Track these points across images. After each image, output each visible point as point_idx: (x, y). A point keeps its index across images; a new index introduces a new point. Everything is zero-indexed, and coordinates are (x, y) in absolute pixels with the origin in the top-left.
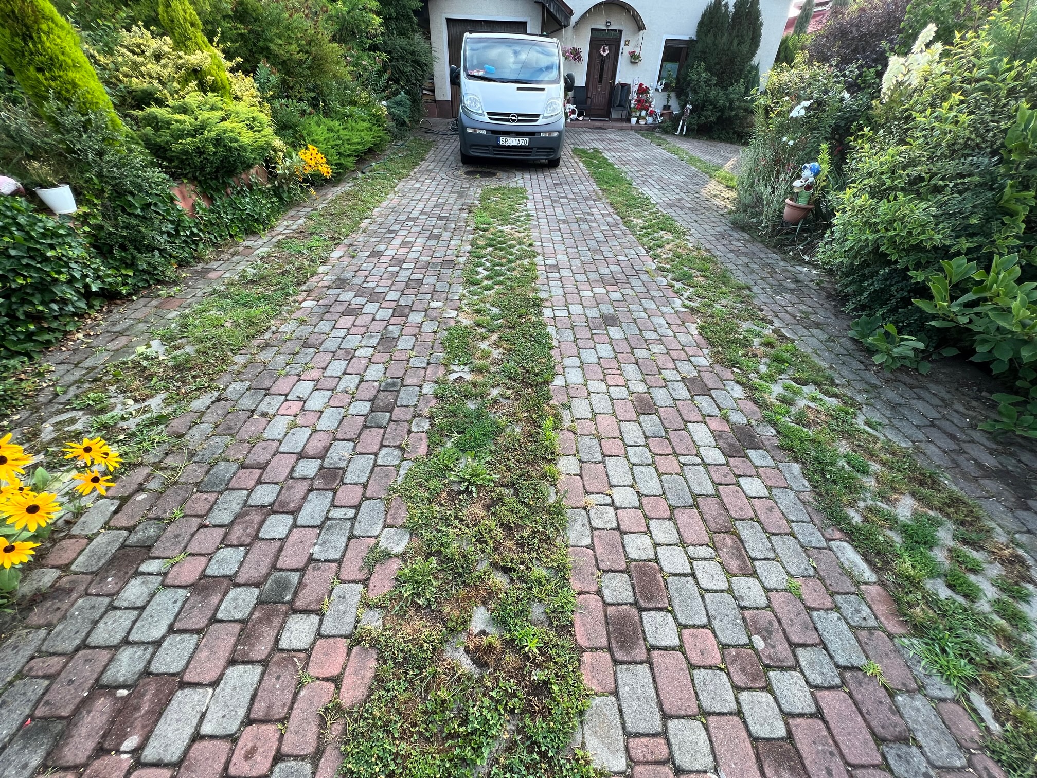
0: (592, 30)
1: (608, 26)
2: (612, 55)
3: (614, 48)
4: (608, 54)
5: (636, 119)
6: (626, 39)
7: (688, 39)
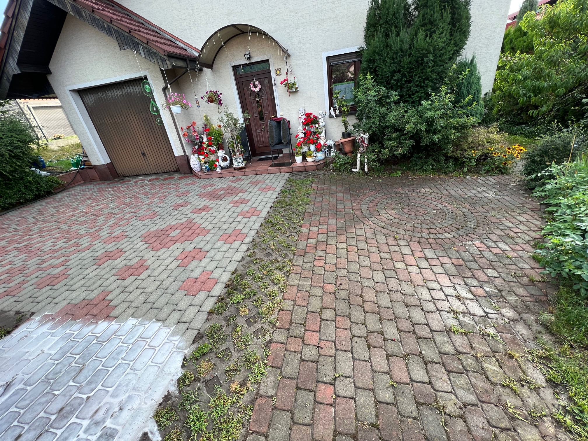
0: (234, 67)
1: (249, 59)
2: (266, 88)
3: (265, 81)
4: (260, 89)
5: (301, 157)
6: (276, 68)
7: (357, 50)
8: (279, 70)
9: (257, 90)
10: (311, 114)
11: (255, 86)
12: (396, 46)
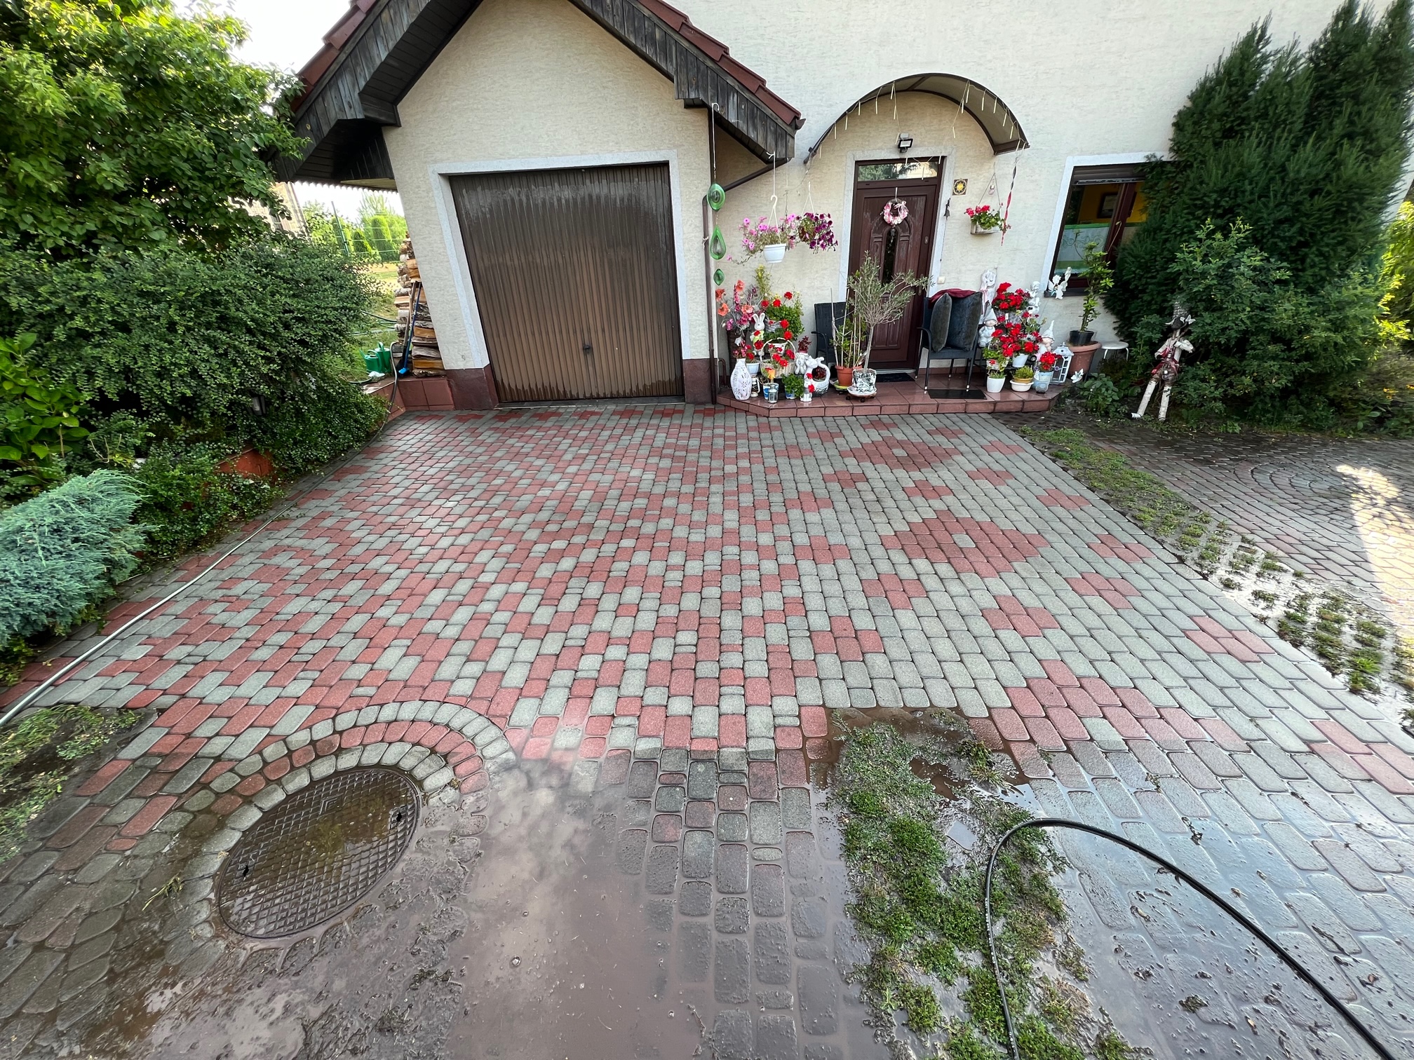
0: (858, 163)
1: (902, 150)
2: (917, 223)
4: (905, 219)
5: (1003, 379)
6: (958, 178)
8: (964, 182)
10: (1009, 285)
11: (895, 213)
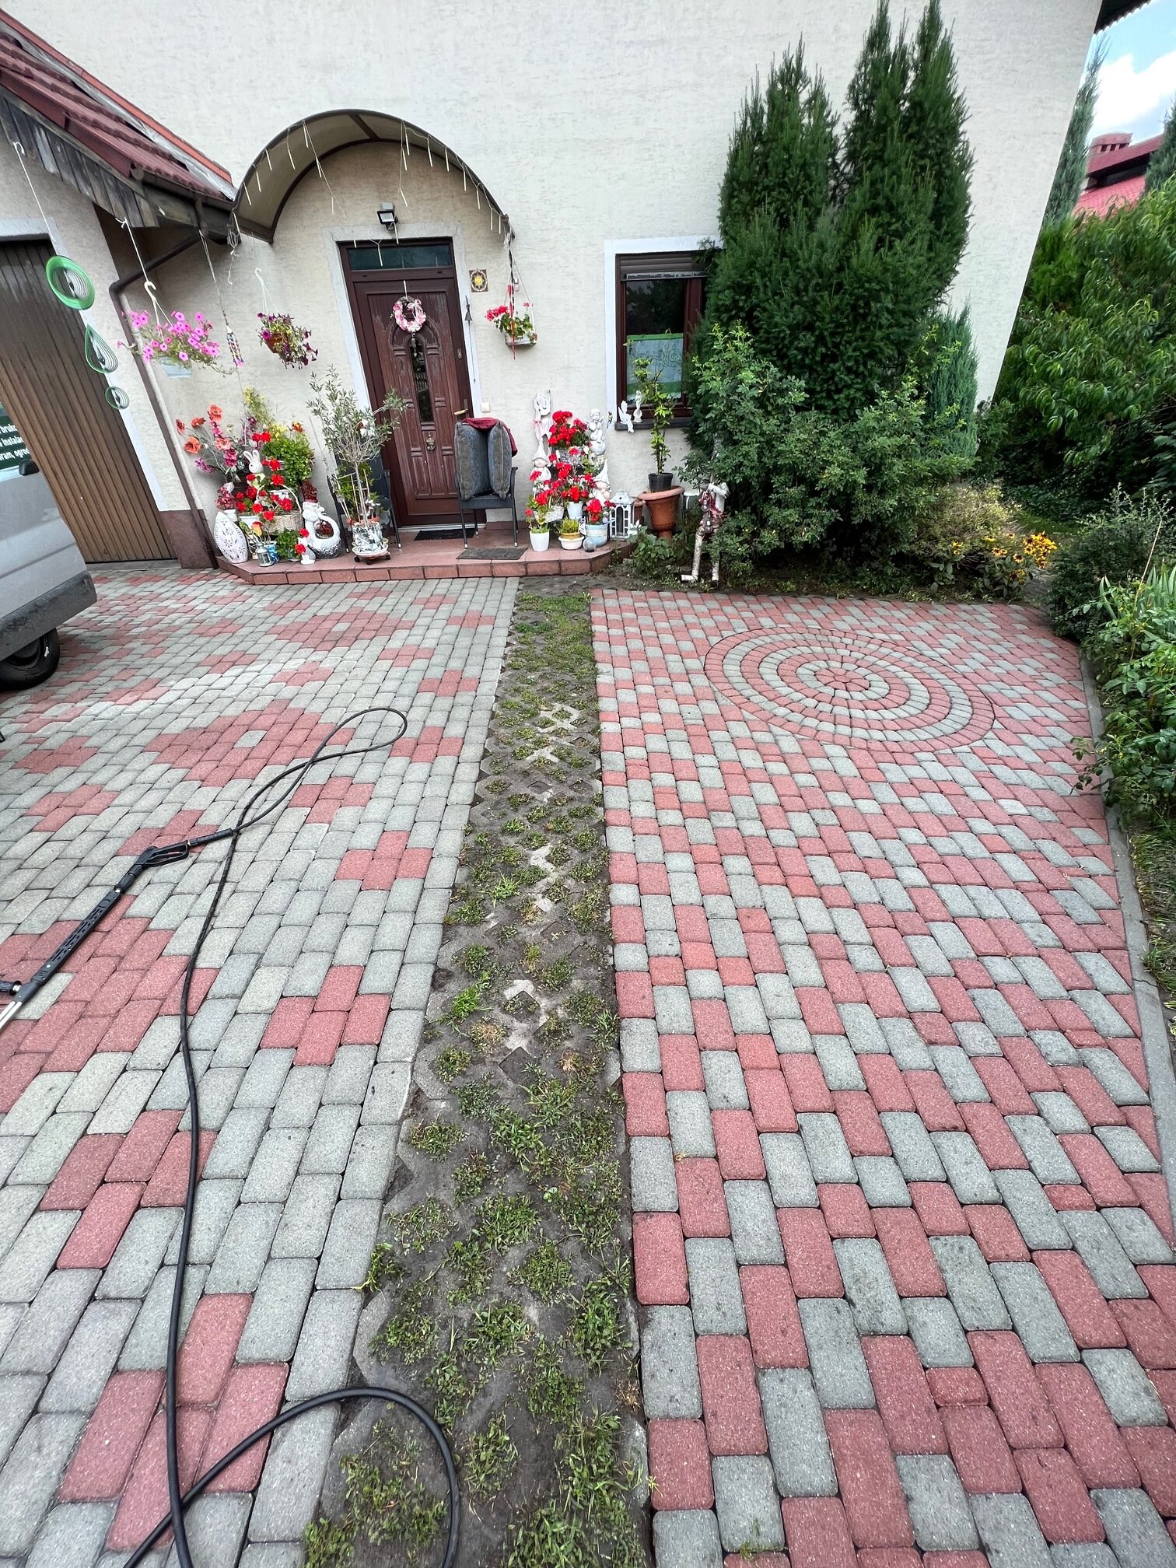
1: (390, 228)
2: (441, 328)
3: (441, 303)
4: (425, 324)
5: (547, 534)
6: (473, 268)
7: (696, 248)
8: (482, 273)
9: (414, 327)
10: (568, 415)
11: (409, 316)
12: (808, 258)
